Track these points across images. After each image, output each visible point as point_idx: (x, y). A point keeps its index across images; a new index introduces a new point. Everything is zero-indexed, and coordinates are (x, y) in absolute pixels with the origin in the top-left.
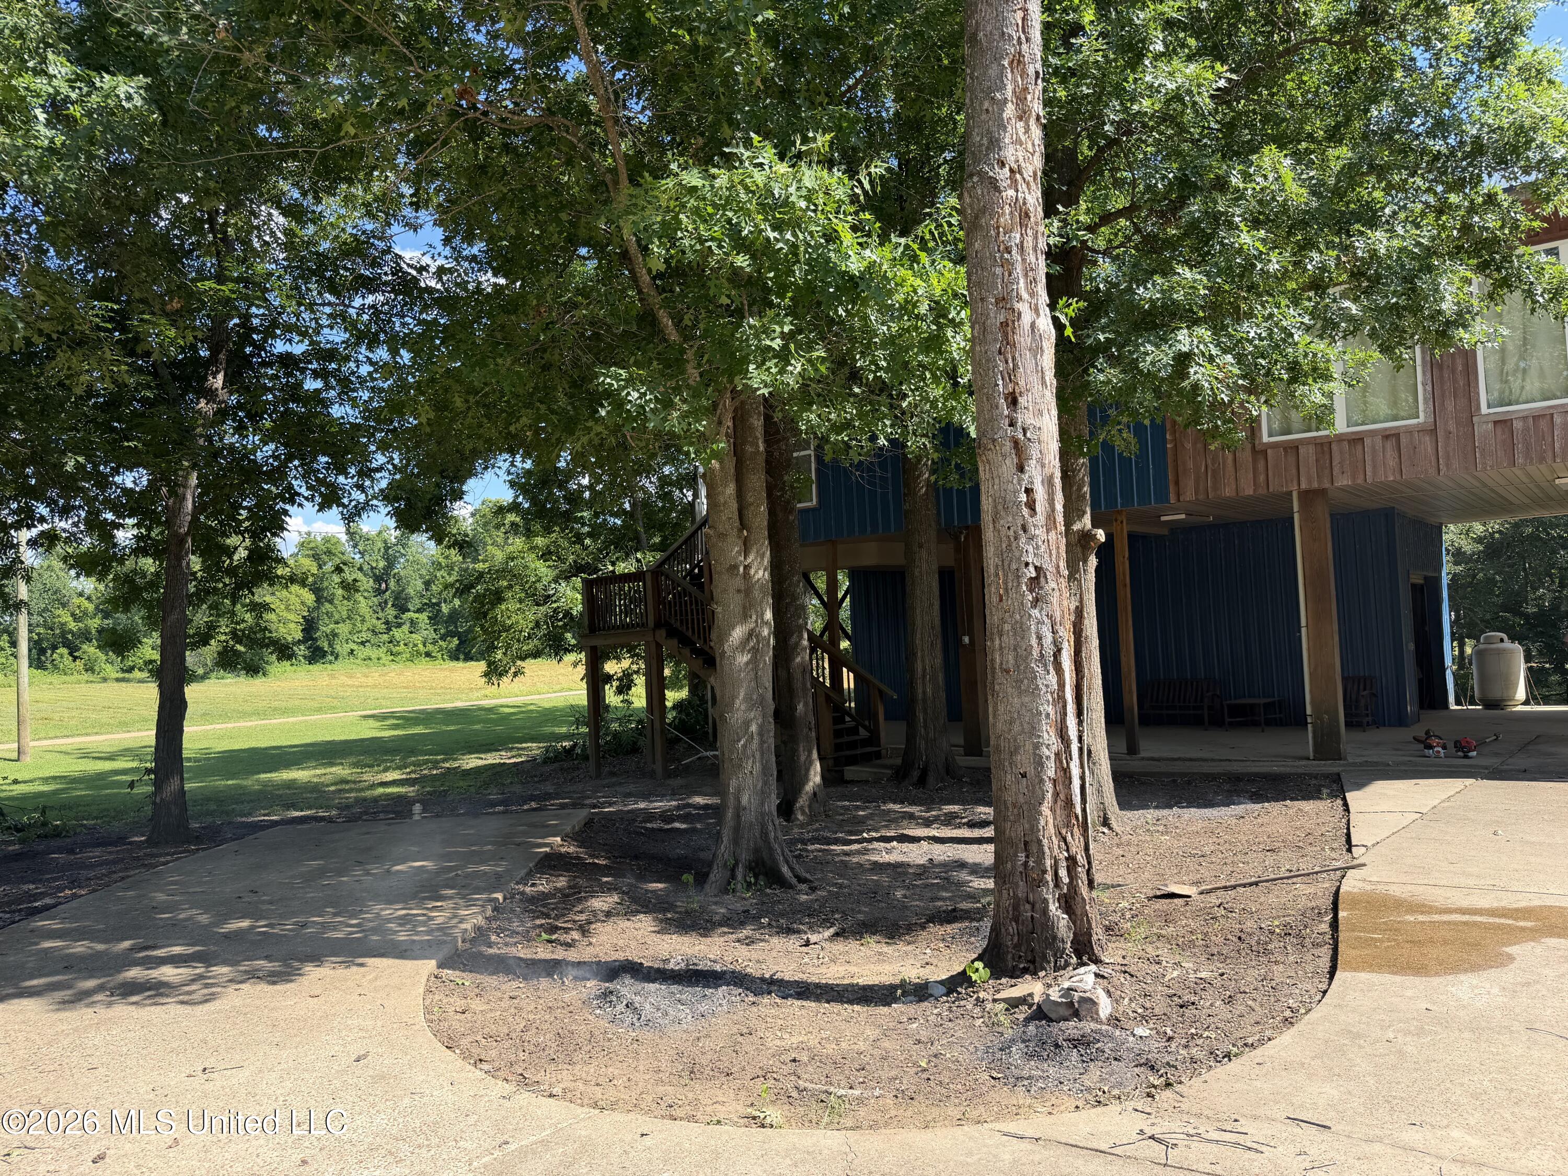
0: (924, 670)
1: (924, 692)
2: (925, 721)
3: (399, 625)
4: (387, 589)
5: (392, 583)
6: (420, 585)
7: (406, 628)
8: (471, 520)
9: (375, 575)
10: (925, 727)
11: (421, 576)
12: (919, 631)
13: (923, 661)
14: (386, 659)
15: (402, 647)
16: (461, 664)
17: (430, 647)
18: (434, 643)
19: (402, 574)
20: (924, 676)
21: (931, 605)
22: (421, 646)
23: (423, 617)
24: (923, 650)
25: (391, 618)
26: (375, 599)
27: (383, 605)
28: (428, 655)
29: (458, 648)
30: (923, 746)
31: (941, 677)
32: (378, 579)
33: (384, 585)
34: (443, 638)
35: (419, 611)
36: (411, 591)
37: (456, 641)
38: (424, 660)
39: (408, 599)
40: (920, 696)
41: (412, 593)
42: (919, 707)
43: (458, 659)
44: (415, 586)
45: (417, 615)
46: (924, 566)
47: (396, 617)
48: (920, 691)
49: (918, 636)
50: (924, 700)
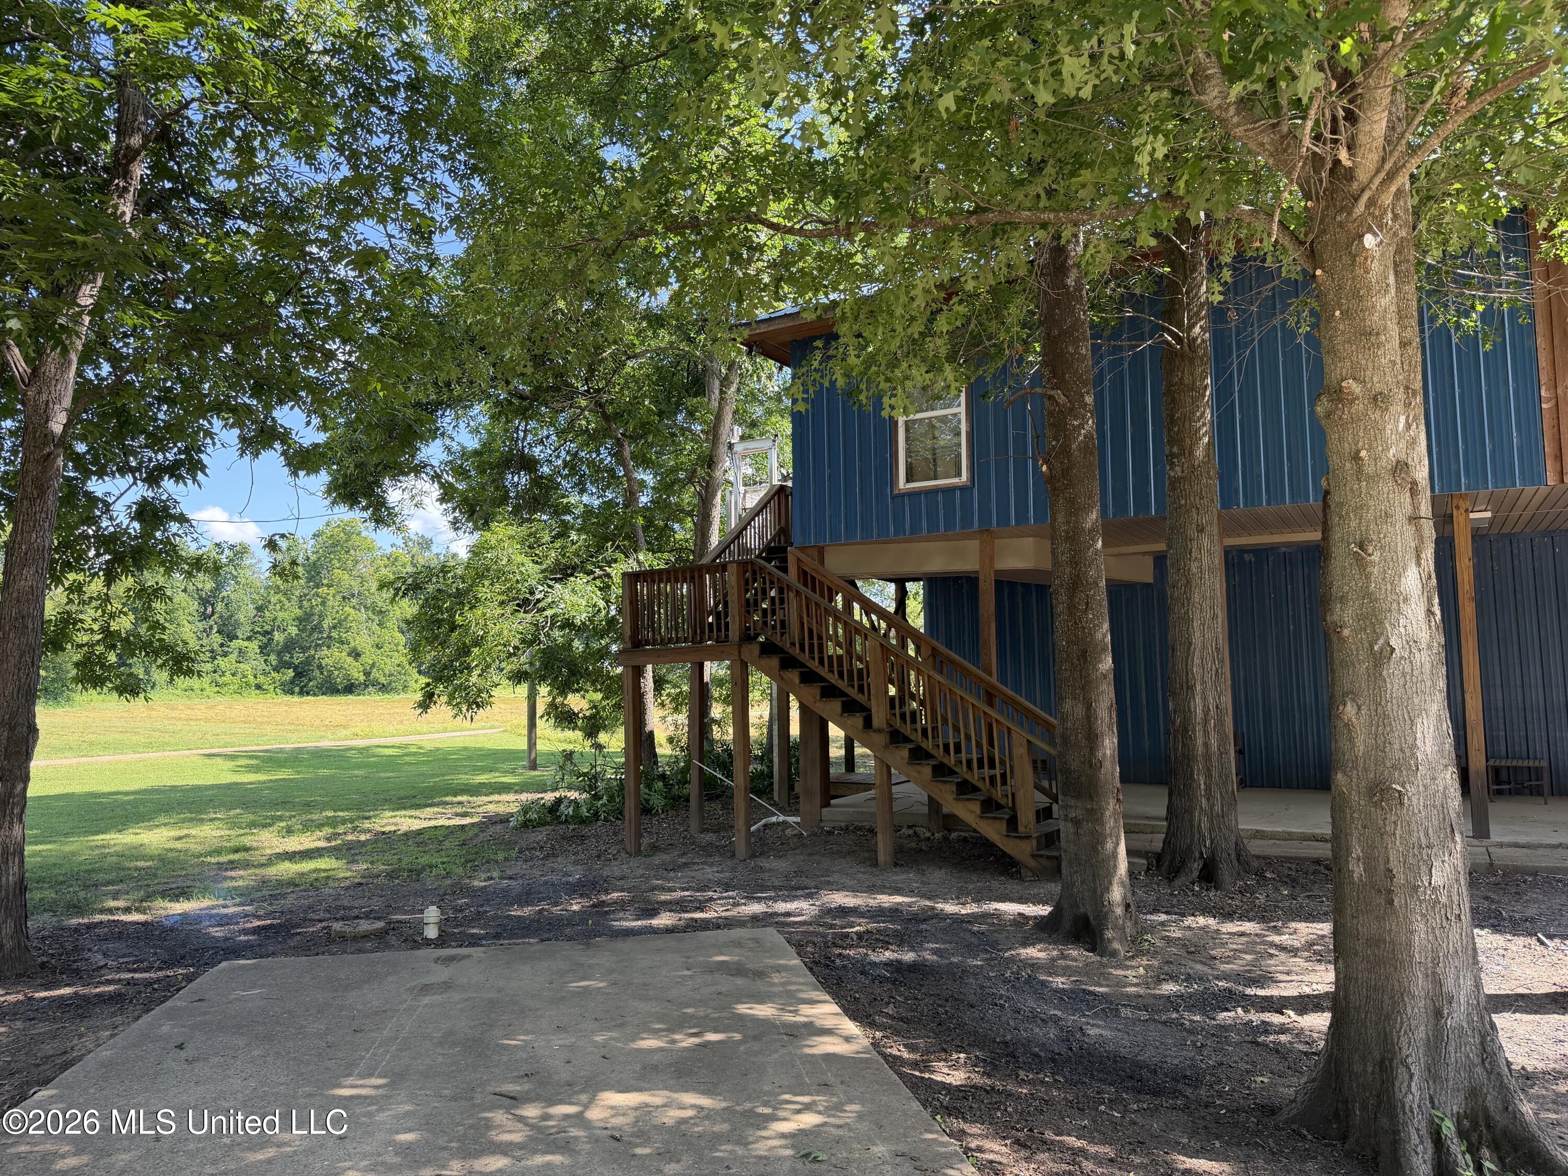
0: (1206, 712)
1: (1206, 745)
2: (1208, 788)
3: (225, 655)
4: (213, 613)
5: (220, 607)
6: (252, 611)
7: (233, 657)
8: (312, 542)
9: (201, 598)
10: (1209, 796)
11: (253, 601)
12: (1197, 654)
13: (1204, 698)
14: (211, 690)
15: (228, 678)
16: (296, 699)
17: (261, 679)
18: (265, 673)
19: (232, 596)
20: (1206, 721)
21: (1214, 617)
22: (251, 678)
23: (254, 646)
24: (1204, 682)
25: (216, 646)
26: (200, 625)
27: (207, 632)
28: (258, 687)
29: (292, 682)
30: (1205, 825)
31: (1229, 721)
32: (204, 602)
33: (210, 609)
34: (276, 669)
35: (249, 639)
36: (241, 617)
37: (291, 673)
38: (255, 692)
39: (238, 624)
40: (1200, 750)
41: (242, 619)
42: (1198, 768)
43: (292, 693)
44: (245, 614)
45: (246, 643)
46: (1205, 560)
47: (222, 645)
48: (1200, 742)
49: (1197, 661)
50: (1207, 756)
